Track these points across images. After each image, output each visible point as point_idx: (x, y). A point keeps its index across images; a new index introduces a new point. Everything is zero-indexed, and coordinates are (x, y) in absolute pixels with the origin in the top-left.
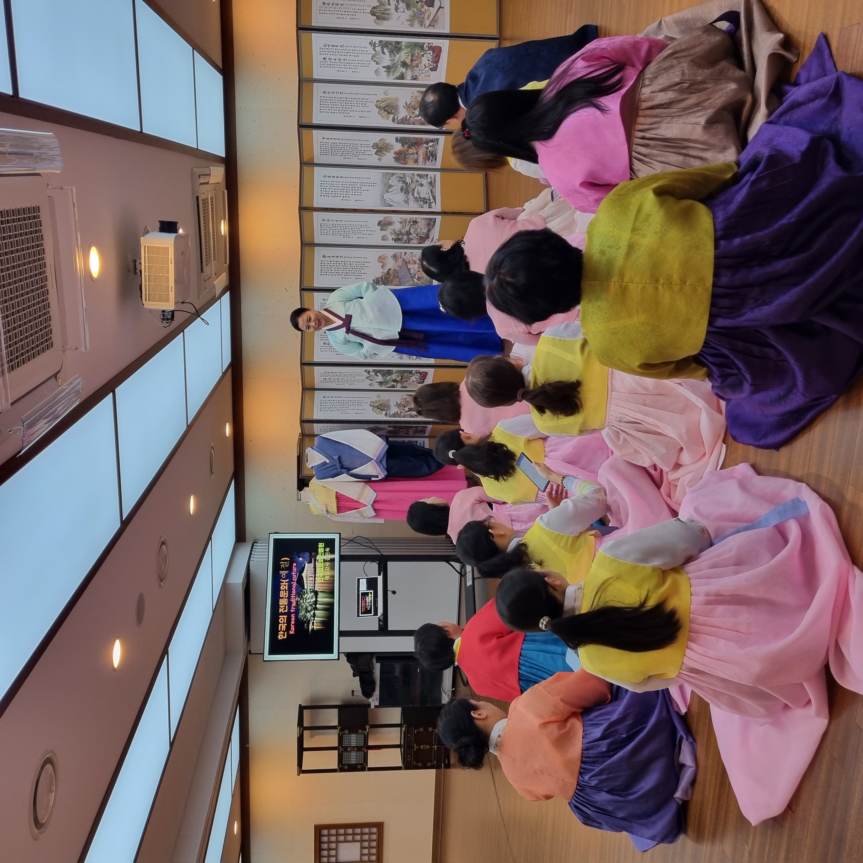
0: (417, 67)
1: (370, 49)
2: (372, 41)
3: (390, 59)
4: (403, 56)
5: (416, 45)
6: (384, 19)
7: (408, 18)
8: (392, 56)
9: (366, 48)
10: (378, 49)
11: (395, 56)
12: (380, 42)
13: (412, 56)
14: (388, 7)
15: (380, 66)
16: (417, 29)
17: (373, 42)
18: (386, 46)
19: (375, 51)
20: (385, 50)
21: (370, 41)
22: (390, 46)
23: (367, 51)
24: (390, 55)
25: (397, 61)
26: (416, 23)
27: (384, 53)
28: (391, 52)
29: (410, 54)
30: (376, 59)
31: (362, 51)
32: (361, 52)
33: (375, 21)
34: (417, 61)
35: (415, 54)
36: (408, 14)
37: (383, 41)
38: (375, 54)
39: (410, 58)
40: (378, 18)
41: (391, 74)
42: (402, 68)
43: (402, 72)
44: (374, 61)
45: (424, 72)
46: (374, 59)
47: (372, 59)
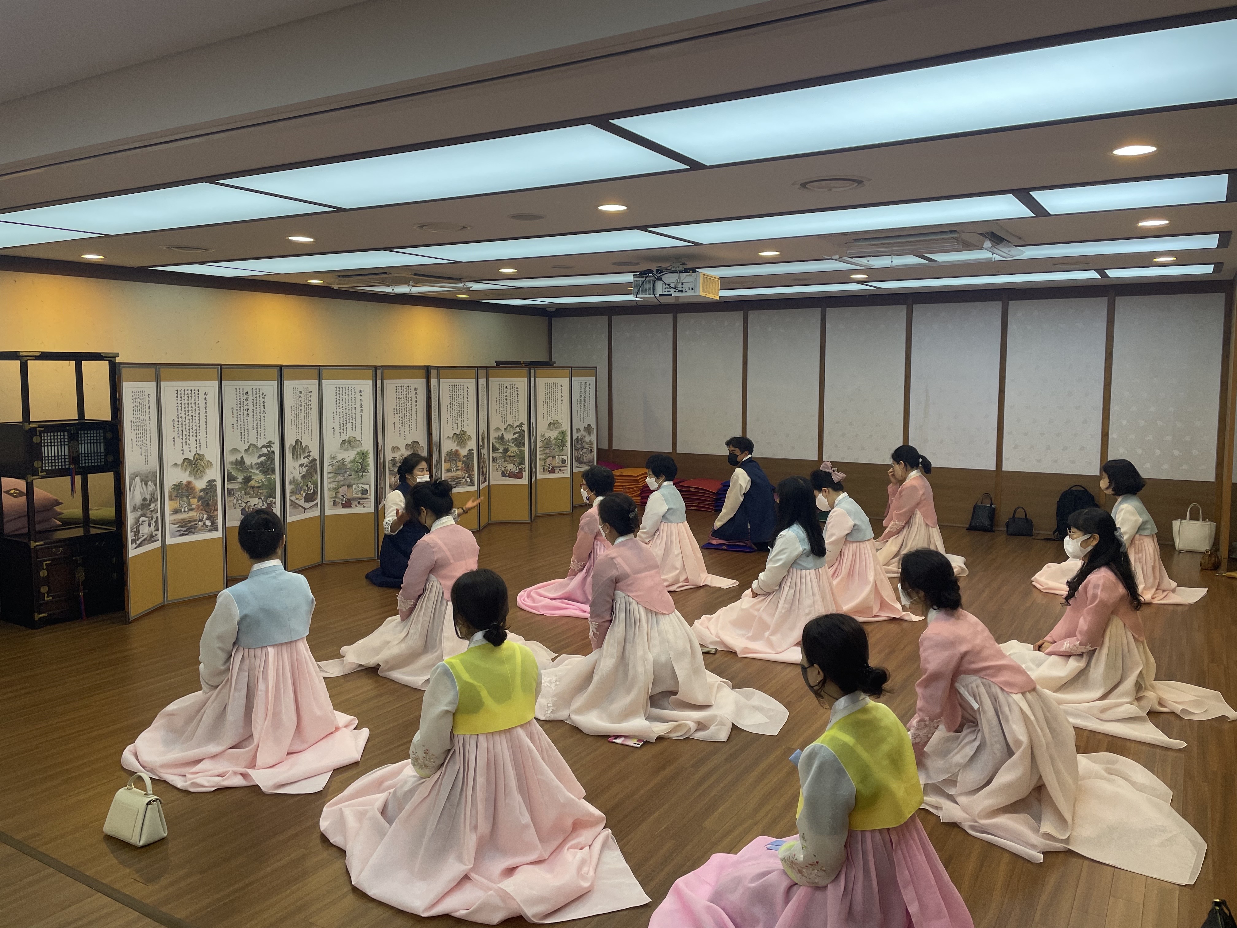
0: (246, 494)
1: (263, 442)
2: (273, 443)
3: (253, 464)
4: (258, 477)
5: (273, 489)
6: (293, 455)
7: (296, 478)
8: (257, 466)
9: (265, 438)
10: (265, 451)
11: (257, 469)
12: (273, 452)
13: (258, 487)
14: (302, 458)
15: (243, 454)
16: (289, 488)
17: (272, 445)
18: (268, 459)
19: (262, 448)
20: (263, 458)
21: (273, 441)
22: (269, 463)
23: (260, 439)
24: (258, 463)
25: (251, 472)
26: (292, 487)
27: (260, 457)
28: (261, 464)
29: (261, 484)
30: (251, 449)
31: (261, 433)
32: (259, 432)
33: (291, 445)
34: (252, 492)
35: (261, 490)
36: (298, 477)
37: (274, 455)
38: (258, 447)
39: (256, 485)
40: (294, 447)
41: (234, 466)
42: (243, 477)
43: (238, 479)
44: (249, 447)
45: (240, 502)
46: (251, 446)
47: (251, 444)
